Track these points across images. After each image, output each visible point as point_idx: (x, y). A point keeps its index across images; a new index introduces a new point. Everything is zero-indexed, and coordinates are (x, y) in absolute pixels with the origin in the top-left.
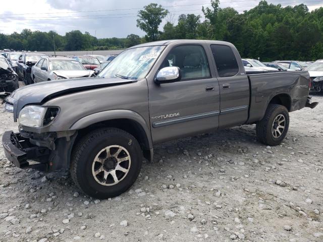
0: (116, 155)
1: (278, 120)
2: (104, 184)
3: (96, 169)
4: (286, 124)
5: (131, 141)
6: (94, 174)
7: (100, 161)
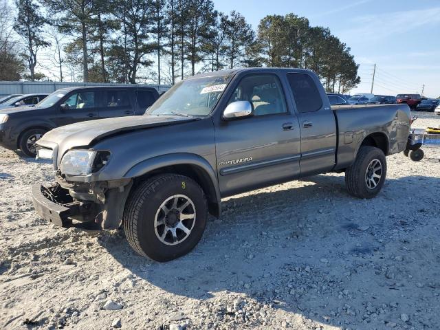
0: (174, 207)
1: (373, 167)
2: (176, 243)
3: (161, 234)
4: (383, 172)
5: (183, 184)
6: (162, 239)
7: (161, 223)
